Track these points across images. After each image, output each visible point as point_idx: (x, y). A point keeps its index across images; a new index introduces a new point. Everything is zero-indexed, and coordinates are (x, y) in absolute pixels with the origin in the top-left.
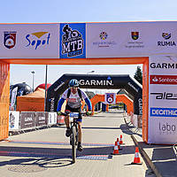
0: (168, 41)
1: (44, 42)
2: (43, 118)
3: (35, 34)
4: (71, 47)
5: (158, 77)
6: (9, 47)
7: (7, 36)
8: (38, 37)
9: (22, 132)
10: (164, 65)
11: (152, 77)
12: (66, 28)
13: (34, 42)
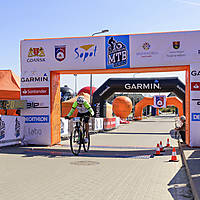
1: (91, 54)
2: (91, 124)
3: (83, 47)
4: (116, 58)
5: (199, 84)
6: (60, 60)
11: (193, 84)
12: (112, 40)
13: (82, 55)
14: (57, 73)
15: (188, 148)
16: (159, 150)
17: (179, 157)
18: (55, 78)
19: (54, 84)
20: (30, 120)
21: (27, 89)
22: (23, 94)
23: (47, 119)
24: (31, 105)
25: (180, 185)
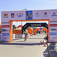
0: (54, 15)
2: (21, 36)
3: (19, 14)
5: (52, 24)
6: (13, 17)
7: (12, 14)
8: (20, 15)
9: (16, 40)
10: (54, 21)
13: (19, 16)
14: (12, 21)
15: (49, 42)
16: (40, 43)
17: (46, 45)
18: (11, 22)
19: (11, 24)
20: (4, 35)
21: (3, 26)
22: (2, 27)
23: (9, 34)
24: (4, 30)
25: (46, 53)
